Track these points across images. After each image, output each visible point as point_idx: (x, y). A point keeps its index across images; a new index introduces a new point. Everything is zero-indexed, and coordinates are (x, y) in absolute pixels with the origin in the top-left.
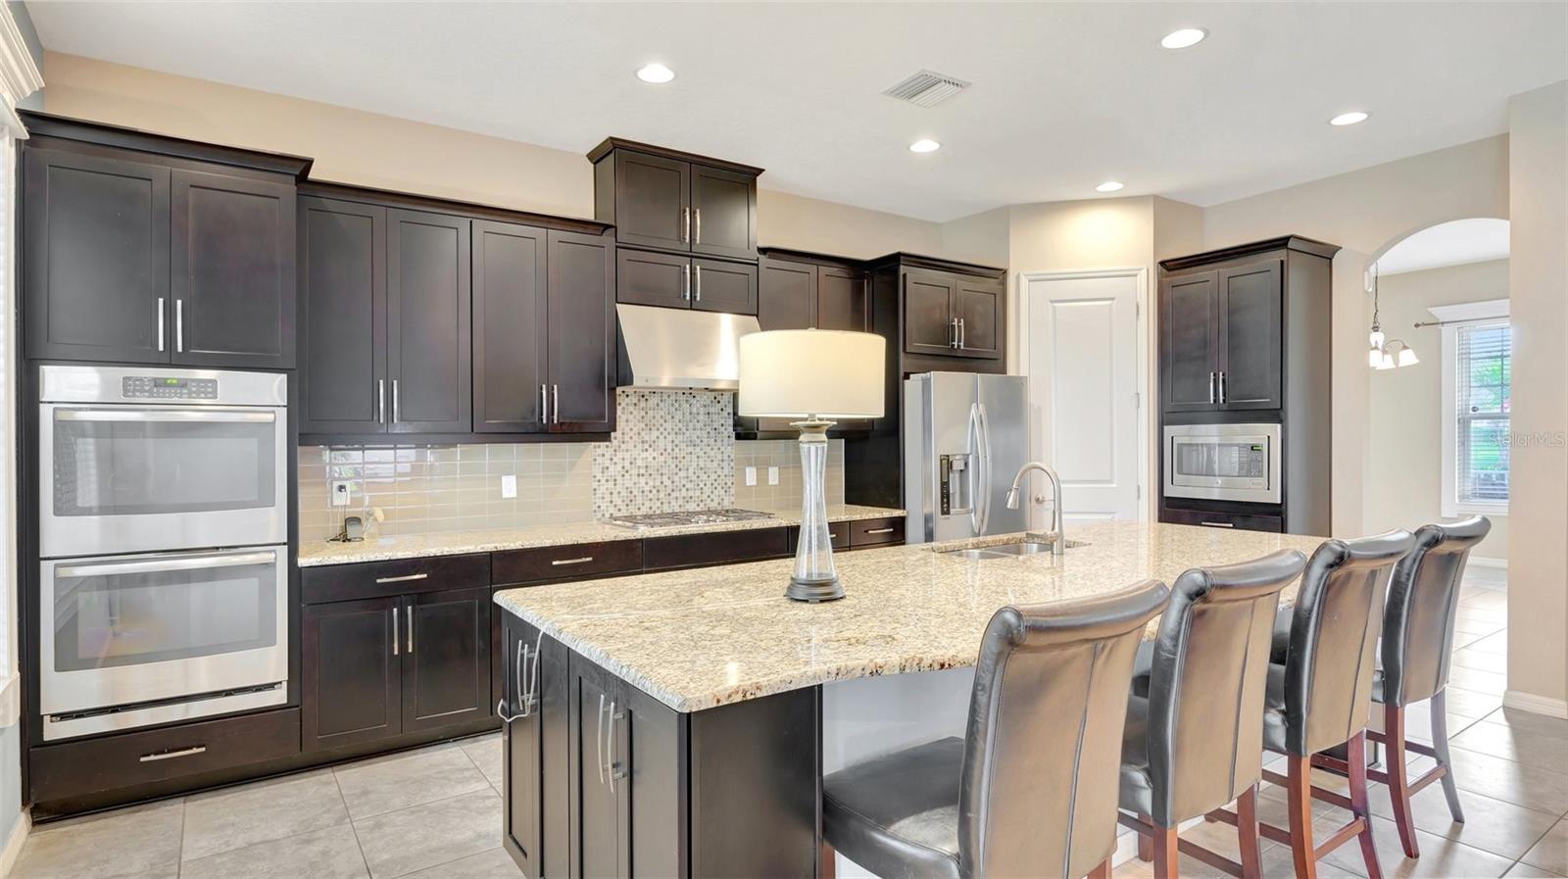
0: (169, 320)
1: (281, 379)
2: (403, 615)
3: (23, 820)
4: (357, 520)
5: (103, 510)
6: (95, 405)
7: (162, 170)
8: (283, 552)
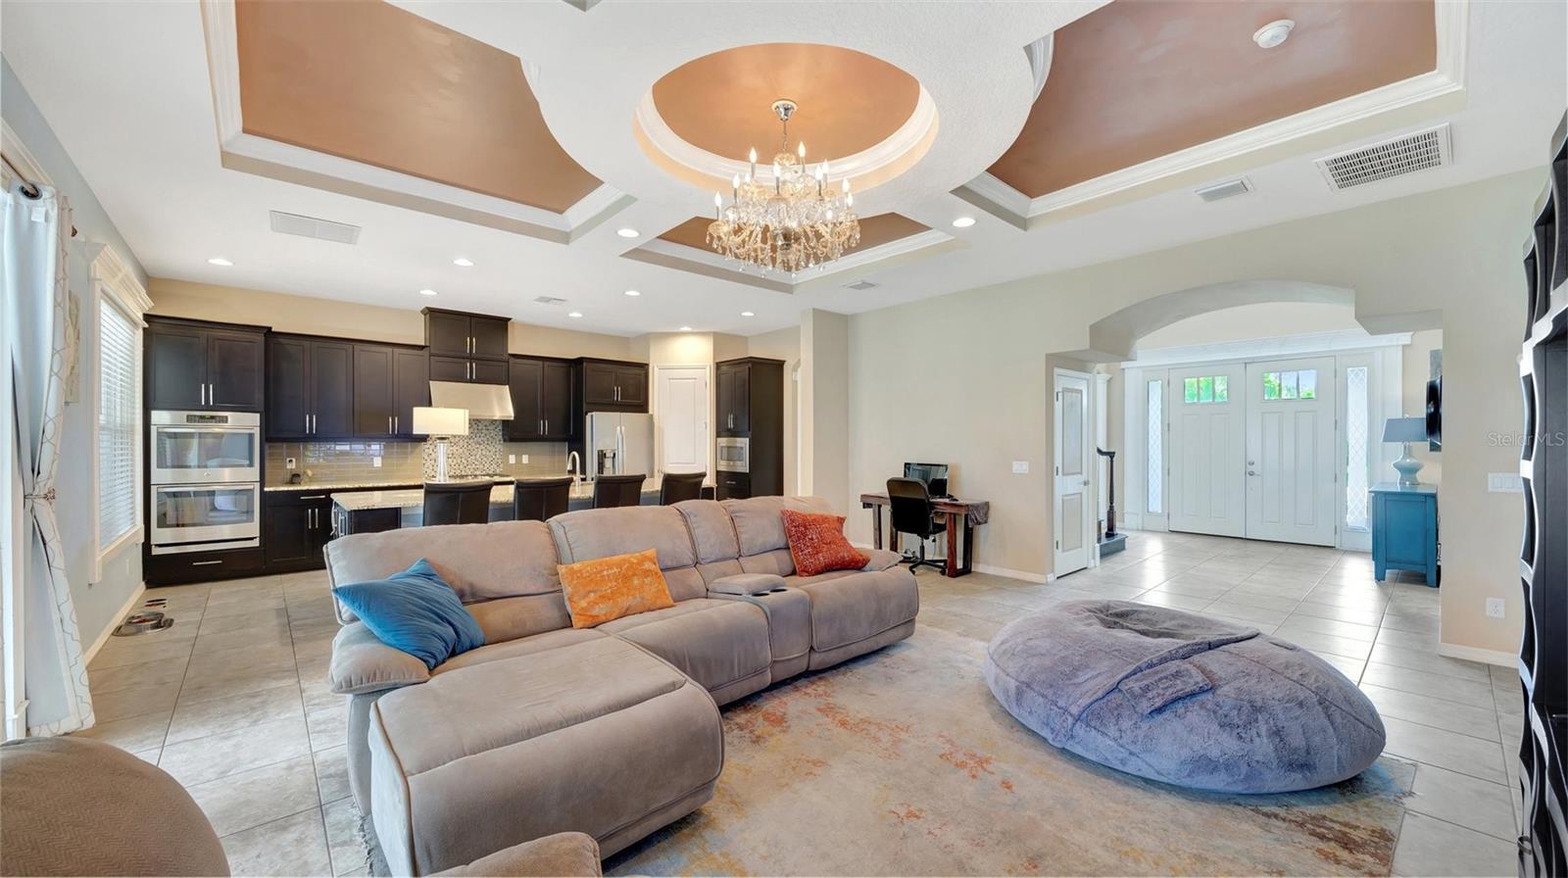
0: (207, 393)
1: (257, 416)
2: (313, 512)
3: (143, 585)
4: (298, 475)
5: (173, 467)
6: (170, 426)
7: (205, 333)
8: (257, 486)
